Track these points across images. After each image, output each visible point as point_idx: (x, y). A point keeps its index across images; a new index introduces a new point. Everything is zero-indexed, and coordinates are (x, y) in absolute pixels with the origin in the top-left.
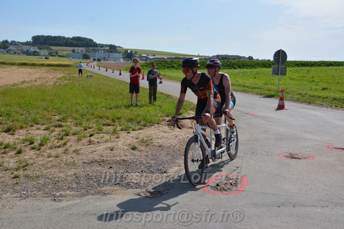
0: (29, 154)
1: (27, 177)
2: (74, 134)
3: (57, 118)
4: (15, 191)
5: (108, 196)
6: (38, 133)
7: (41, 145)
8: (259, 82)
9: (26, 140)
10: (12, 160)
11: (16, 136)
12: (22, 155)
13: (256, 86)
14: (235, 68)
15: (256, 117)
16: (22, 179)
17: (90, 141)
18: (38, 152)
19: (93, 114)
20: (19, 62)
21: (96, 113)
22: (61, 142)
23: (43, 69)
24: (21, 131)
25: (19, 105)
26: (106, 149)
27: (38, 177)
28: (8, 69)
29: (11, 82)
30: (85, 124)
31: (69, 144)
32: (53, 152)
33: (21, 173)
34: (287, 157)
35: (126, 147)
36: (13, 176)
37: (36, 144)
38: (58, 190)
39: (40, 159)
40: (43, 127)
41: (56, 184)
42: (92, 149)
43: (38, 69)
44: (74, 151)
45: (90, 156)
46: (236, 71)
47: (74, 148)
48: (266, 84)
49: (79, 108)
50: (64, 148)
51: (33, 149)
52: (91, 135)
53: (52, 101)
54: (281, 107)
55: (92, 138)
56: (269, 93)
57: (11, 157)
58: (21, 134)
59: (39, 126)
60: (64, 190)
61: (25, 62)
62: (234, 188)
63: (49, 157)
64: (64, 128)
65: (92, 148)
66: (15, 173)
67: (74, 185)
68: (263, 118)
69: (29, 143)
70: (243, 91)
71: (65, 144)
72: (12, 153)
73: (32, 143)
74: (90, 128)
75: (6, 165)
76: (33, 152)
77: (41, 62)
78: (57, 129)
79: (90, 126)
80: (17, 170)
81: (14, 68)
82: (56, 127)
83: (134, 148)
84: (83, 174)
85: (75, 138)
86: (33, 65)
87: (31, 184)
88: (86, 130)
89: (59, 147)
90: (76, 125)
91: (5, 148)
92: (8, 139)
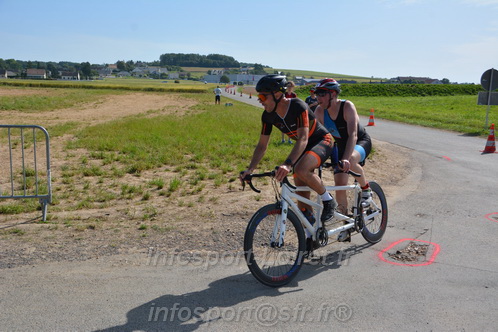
0: (157, 201)
1: (155, 228)
2: (210, 179)
3: (190, 157)
4: (142, 246)
6: (167, 175)
7: (171, 190)
8: (458, 115)
9: (154, 184)
10: (138, 208)
11: (142, 178)
12: (149, 202)
13: (452, 120)
14: (423, 96)
15: (453, 162)
16: (149, 232)
17: (230, 188)
18: (167, 199)
19: (234, 153)
20: (145, 86)
21: (238, 152)
22: (195, 188)
23: (173, 95)
24: (147, 172)
25: (145, 139)
26: (251, 198)
27: (168, 230)
28: (133, 95)
29: (135, 112)
30: (224, 165)
31: (204, 190)
32: (186, 200)
33: (148, 223)
36: (139, 227)
37: (165, 189)
38: (191, 248)
39: (170, 207)
40: (173, 168)
41: (190, 240)
42: (234, 198)
43: (166, 95)
44: (211, 200)
45: (231, 206)
46: (425, 99)
47: (210, 196)
48: (468, 117)
49: (216, 145)
50: (199, 195)
51: (161, 194)
52: (232, 181)
53: (183, 136)
54: (490, 150)
55: (233, 184)
56: (472, 130)
57: (137, 204)
58: (147, 176)
59: (168, 167)
60: (199, 248)
61: (151, 86)
62: (422, 258)
63: (180, 206)
64: (200, 170)
65: (233, 196)
66: (142, 223)
67: (211, 243)
68: (464, 164)
69: (156, 187)
70: (435, 127)
71: (200, 190)
72: (138, 199)
73: (160, 188)
74: (230, 171)
75: (131, 212)
76: (161, 199)
77: (170, 87)
78: (190, 171)
79: (231, 168)
80: (144, 219)
81: (139, 94)
82: (188, 168)
84: (222, 229)
85: (212, 183)
86: (161, 90)
87: (160, 237)
88: (225, 173)
89: (192, 193)
90: (213, 167)
91: (130, 192)
92: (132, 181)
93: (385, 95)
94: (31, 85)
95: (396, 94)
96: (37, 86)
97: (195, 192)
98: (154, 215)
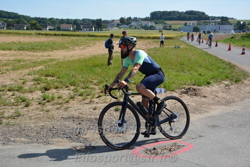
5: (49, 146)
26: (91, 108)
73: (45, 100)
83: (117, 110)
94: (55, 35)
96: (59, 35)
97: (63, 103)
98: (18, 116)
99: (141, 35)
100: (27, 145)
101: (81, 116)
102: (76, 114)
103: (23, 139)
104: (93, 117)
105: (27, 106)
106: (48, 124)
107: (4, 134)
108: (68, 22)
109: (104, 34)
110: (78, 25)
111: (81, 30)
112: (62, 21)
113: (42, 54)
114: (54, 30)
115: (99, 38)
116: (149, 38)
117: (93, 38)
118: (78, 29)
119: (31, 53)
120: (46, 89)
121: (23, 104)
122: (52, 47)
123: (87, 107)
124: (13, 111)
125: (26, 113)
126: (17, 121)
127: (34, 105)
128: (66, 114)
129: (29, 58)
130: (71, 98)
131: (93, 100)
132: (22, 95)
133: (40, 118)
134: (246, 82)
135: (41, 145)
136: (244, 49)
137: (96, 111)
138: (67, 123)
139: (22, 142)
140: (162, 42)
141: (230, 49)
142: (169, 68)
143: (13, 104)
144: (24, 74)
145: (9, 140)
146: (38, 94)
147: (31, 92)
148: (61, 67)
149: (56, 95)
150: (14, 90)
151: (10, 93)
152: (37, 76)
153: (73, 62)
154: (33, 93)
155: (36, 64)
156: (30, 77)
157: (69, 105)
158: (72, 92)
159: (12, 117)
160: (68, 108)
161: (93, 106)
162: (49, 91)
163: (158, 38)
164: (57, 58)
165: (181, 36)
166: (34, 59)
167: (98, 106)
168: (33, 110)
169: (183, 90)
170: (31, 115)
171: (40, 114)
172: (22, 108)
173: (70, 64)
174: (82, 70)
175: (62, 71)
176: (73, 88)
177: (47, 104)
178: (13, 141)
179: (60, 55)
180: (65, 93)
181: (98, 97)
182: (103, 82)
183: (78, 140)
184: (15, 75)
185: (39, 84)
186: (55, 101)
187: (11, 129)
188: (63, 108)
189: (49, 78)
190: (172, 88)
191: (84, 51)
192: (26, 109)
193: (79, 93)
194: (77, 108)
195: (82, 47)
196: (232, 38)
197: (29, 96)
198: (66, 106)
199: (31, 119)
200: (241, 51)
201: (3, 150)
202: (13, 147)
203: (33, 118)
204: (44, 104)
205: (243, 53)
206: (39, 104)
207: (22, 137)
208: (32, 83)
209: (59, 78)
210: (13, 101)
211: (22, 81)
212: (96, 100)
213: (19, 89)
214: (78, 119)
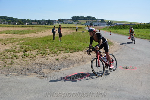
1: (8, 67)
5: (27, 76)
34: (124, 68)
35: (54, 59)
83: (57, 60)
93: (140, 28)
94: (30, 27)
95: (145, 28)
96: (31, 27)
97: (33, 57)
98: (13, 63)
99: (68, 27)
100: (17, 76)
101: (41, 63)
102: (39, 62)
103: (15, 74)
104: (46, 63)
105: (17, 59)
106: (26, 67)
107: (6, 71)
108: (35, 21)
109: (52, 26)
110: (40, 22)
111: (41, 24)
112: (33, 21)
113: (23, 35)
114: (29, 24)
115: (49, 28)
116: (71, 28)
117: (47, 28)
118: (40, 24)
119: (19, 35)
120: (25, 51)
121: (15, 58)
122: (28, 32)
123: (44, 59)
124: (11, 61)
125: (16, 62)
126: (13, 65)
127: (20, 58)
128: (34, 62)
129: (18, 37)
130: (37, 55)
131: (46, 55)
132: (14, 54)
133: (22, 64)
134: (111, 47)
135: (23, 76)
136: (110, 33)
137: (48, 60)
138: (35, 66)
139: (15, 75)
140: (77, 30)
141: (105, 33)
142: (80, 41)
143: (11, 58)
144: (15, 44)
145: (9, 74)
146: (22, 53)
147: (19, 52)
148: (32, 41)
149: (30, 54)
150: (11, 52)
151: (9, 53)
152: (21, 45)
153: (38, 39)
154: (20, 53)
155: (21, 40)
156: (18, 45)
157: (36, 58)
158: (37, 52)
159: (10, 64)
160: (35, 59)
161: (47, 58)
162: (27, 52)
163: (75, 28)
164: (31, 37)
165: (85, 27)
166: (20, 37)
167: (48, 58)
168: (19, 61)
169: (86, 50)
170: (19, 63)
171: (23, 62)
172: (15, 60)
173: (36, 40)
174: (42, 42)
175: (33, 43)
176: (37, 50)
177: (26, 58)
178: (11, 75)
179: (32, 36)
180: (34, 53)
181: (49, 54)
182: (51, 47)
183: (40, 73)
184: (11, 45)
185: (22, 49)
186: (29, 56)
187: (10, 69)
188: (33, 59)
189: (27, 46)
190: (81, 50)
191: (43, 34)
192: (16, 60)
193: (40, 53)
194: (39, 59)
195: (41, 32)
196: (106, 28)
197: (18, 54)
198: (34, 58)
199: (19, 65)
200: (109, 34)
201: (6, 79)
202: (11, 77)
203: (19, 64)
204: (24, 58)
205: (110, 35)
206: (22, 58)
207: (15, 73)
208: (19, 48)
209: (31, 46)
210: (10, 56)
211: (15, 47)
212: (48, 56)
213: (13, 51)
214: (40, 64)
